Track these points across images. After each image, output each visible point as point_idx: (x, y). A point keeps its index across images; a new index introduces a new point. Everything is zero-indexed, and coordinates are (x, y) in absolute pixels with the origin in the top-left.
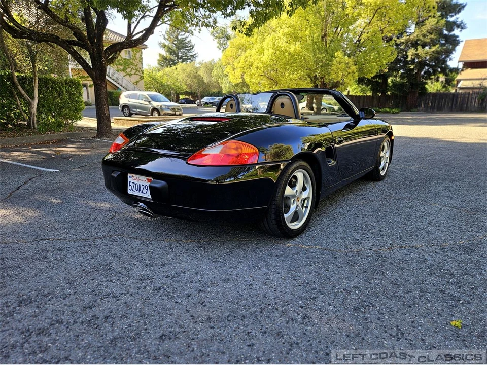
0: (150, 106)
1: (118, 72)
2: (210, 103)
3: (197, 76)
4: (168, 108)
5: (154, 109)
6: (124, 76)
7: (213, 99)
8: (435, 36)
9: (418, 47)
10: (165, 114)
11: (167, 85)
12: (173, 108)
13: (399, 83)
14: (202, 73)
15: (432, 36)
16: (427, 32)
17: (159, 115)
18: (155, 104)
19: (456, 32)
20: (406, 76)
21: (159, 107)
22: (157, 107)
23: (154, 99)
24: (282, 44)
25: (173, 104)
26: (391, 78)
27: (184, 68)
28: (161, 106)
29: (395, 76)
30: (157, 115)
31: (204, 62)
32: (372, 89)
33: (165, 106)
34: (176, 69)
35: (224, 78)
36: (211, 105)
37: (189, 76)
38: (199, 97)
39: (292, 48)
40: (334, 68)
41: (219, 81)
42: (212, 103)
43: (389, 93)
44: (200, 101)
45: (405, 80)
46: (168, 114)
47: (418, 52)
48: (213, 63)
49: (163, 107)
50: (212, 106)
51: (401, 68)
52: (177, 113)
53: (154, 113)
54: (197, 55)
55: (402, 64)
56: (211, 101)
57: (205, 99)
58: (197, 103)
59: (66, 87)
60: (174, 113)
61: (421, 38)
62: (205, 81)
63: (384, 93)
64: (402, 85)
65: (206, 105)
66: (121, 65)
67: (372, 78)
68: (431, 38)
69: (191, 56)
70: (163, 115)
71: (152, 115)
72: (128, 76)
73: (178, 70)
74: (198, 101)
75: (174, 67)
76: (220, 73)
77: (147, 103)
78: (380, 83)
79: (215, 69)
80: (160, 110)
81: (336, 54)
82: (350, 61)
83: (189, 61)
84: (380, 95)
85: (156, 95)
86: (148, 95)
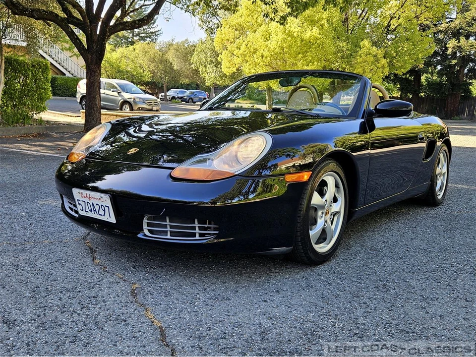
0: (120, 98)
1: (63, 51)
2: (178, 97)
3: (163, 61)
4: (144, 101)
5: (125, 102)
6: (70, 57)
7: (182, 92)
9: (461, 38)
10: (139, 109)
11: (127, 72)
12: (149, 102)
13: (436, 82)
14: (171, 56)
17: (132, 109)
18: (127, 96)
20: (446, 74)
21: (132, 100)
22: (128, 100)
23: (124, 89)
25: (148, 96)
26: (425, 75)
27: (146, 50)
28: (134, 99)
29: (432, 74)
30: (128, 110)
31: (174, 43)
32: (401, 89)
33: (140, 98)
34: (134, 49)
35: (208, 66)
36: (180, 100)
37: (153, 60)
38: (165, 88)
39: (307, 35)
40: (359, 60)
41: (200, 70)
42: (181, 98)
43: (422, 94)
44: (166, 94)
45: (445, 79)
46: (143, 109)
47: (460, 44)
48: (186, 45)
49: (137, 100)
50: (182, 101)
51: (438, 63)
52: (155, 108)
53: (124, 107)
54: (160, 32)
55: (439, 58)
56: (180, 95)
57: (172, 93)
58: (160, 97)
59: (32, 70)
60: (151, 108)
62: (175, 68)
63: (416, 94)
64: (440, 84)
65: (174, 100)
66: (67, 43)
67: (404, 74)
69: (152, 33)
70: (136, 110)
71: (121, 109)
72: (75, 57)
73: (137, 51)
74: (163, 94)
75: (131, 48)
76: (204, 59)
77: (116, 94)
78: (411, 81)
79: (196, 53)
80: (132, 103)
81: (361, 43)
82: (380, 52)
83: (148, 39)
84: (411, 96)
85: (127, 85)
86: (117, 83)
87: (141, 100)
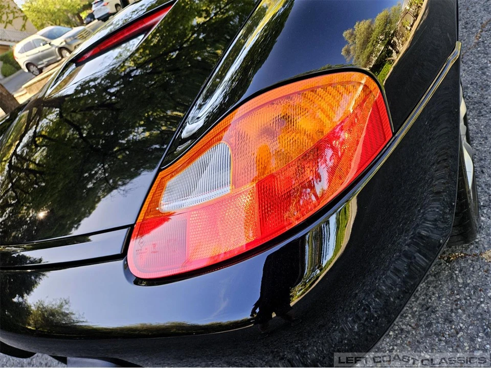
0: (53, 48)
4: (74, 38)
5: (61, 49)
12: (80, 36)
17: (70, 52)
18: (58, 42)
21: (64, 43)
22: (62, 45)
23: (52, 36)
28: (66, 41)
30: (68, 54)
33: (70, 37)
49: (69, 41)
53: (64, 55)
71: (62, 57)
77: (48, 46)
80: (67, 46)
85: (51, 31)
86: (42, 35)
87: (72, 38)
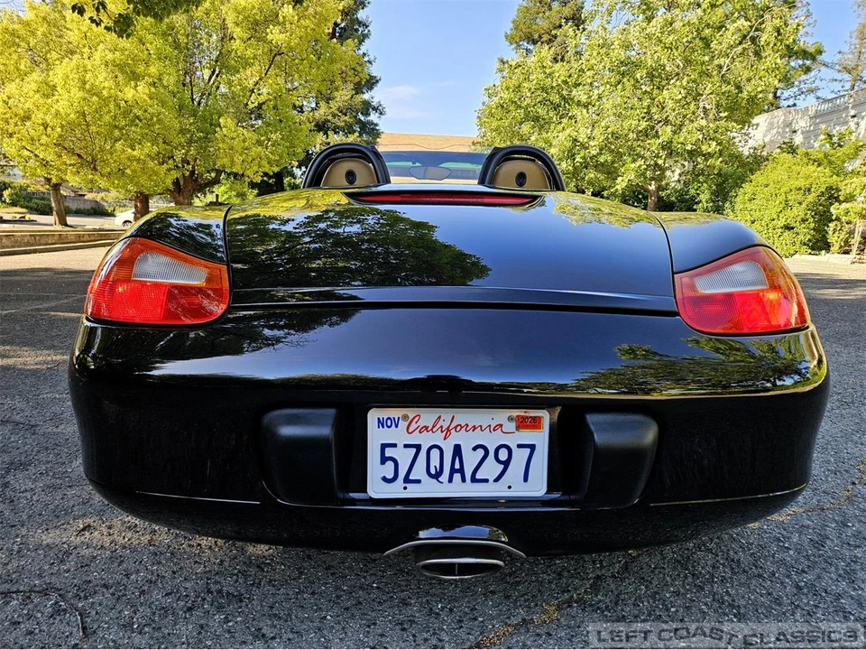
8: (350, 118)
9: (329, 132)
15: (346, 118)
16: (338, 109)
19: (373, 117)
24: (103, 79)
40: (221, 146)
47: (329, 140)
61: (330, 118)
68: (345, 121)
81: (221, 121)
82: (250, 137)
